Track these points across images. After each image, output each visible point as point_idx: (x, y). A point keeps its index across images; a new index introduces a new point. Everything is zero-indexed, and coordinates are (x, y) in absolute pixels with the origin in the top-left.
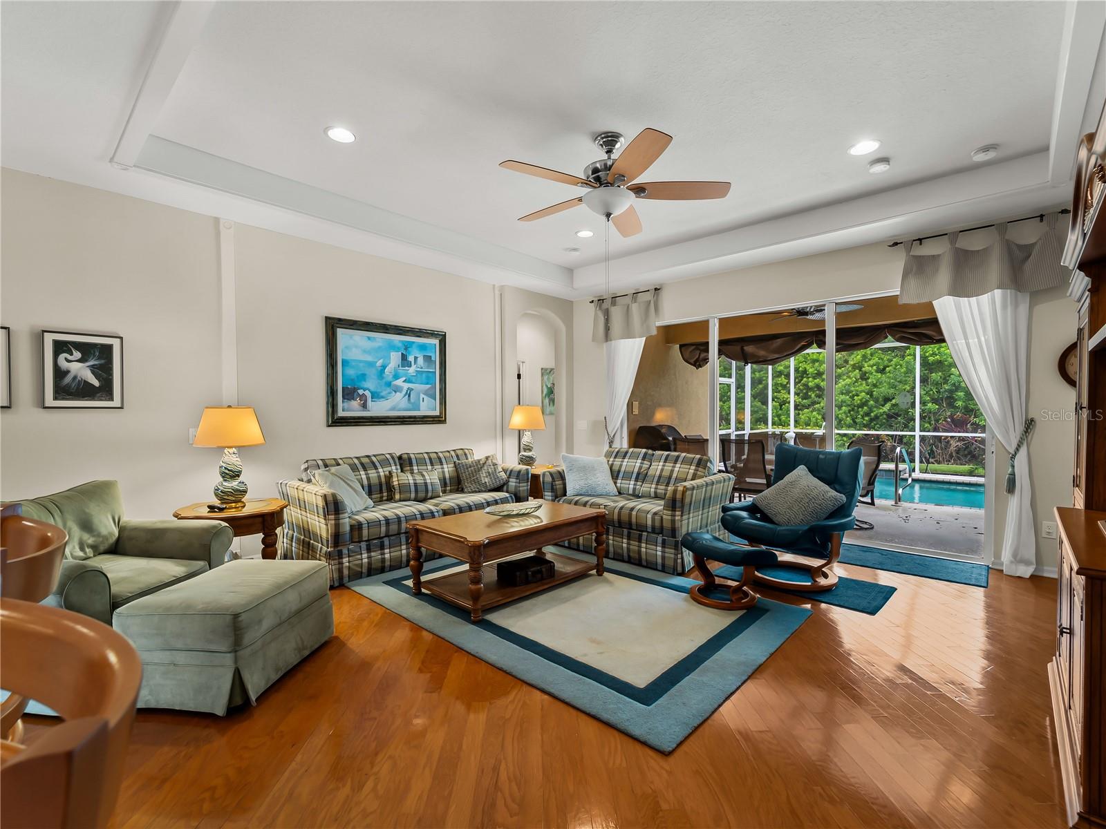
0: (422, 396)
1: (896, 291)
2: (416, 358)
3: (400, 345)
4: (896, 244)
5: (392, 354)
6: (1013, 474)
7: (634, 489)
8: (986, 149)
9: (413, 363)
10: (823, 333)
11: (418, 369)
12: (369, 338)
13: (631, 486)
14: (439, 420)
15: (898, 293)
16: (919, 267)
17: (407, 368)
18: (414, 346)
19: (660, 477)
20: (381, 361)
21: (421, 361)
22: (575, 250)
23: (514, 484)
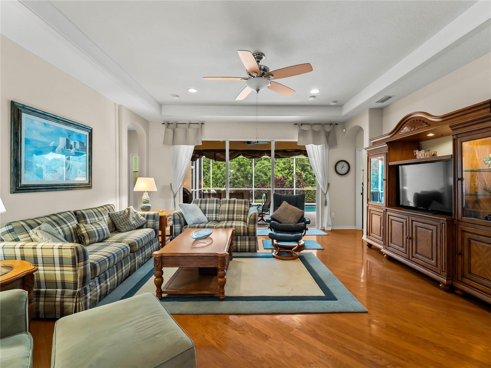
0: (79, 170)
1: (296, 140)
2: (75, 143)
3: (66, 132)
4: (296, 124)
5: (60, 138)
6: (326, 200)
7: (216, 218)
8: (335, 102)
9: (73, 146)
10: (270, 151)
11: (76, 151)
12: (45, 124)
13: (214, 217)
14: (88, 186)
15: (297, 141)
16: (302, 133)
17: (69, 150)
18: (74, 135)
19: (228, 211)
20: (53, 143)
21: (78, 145)
22: (177, 96)
23: (152, 223)
